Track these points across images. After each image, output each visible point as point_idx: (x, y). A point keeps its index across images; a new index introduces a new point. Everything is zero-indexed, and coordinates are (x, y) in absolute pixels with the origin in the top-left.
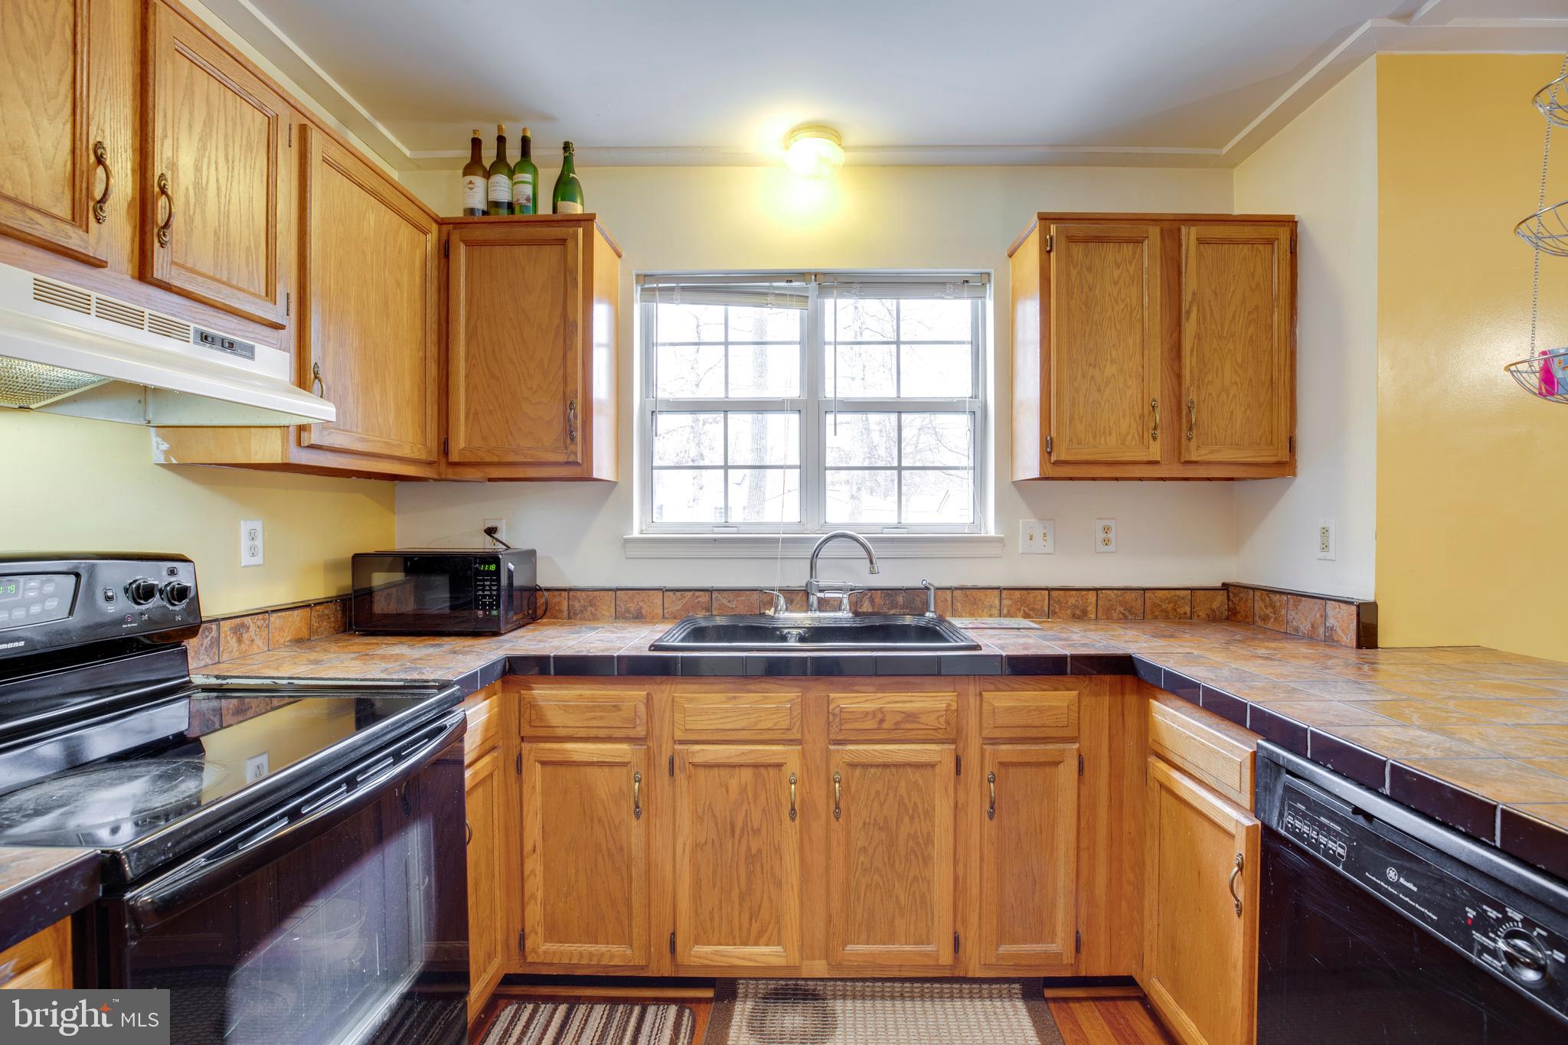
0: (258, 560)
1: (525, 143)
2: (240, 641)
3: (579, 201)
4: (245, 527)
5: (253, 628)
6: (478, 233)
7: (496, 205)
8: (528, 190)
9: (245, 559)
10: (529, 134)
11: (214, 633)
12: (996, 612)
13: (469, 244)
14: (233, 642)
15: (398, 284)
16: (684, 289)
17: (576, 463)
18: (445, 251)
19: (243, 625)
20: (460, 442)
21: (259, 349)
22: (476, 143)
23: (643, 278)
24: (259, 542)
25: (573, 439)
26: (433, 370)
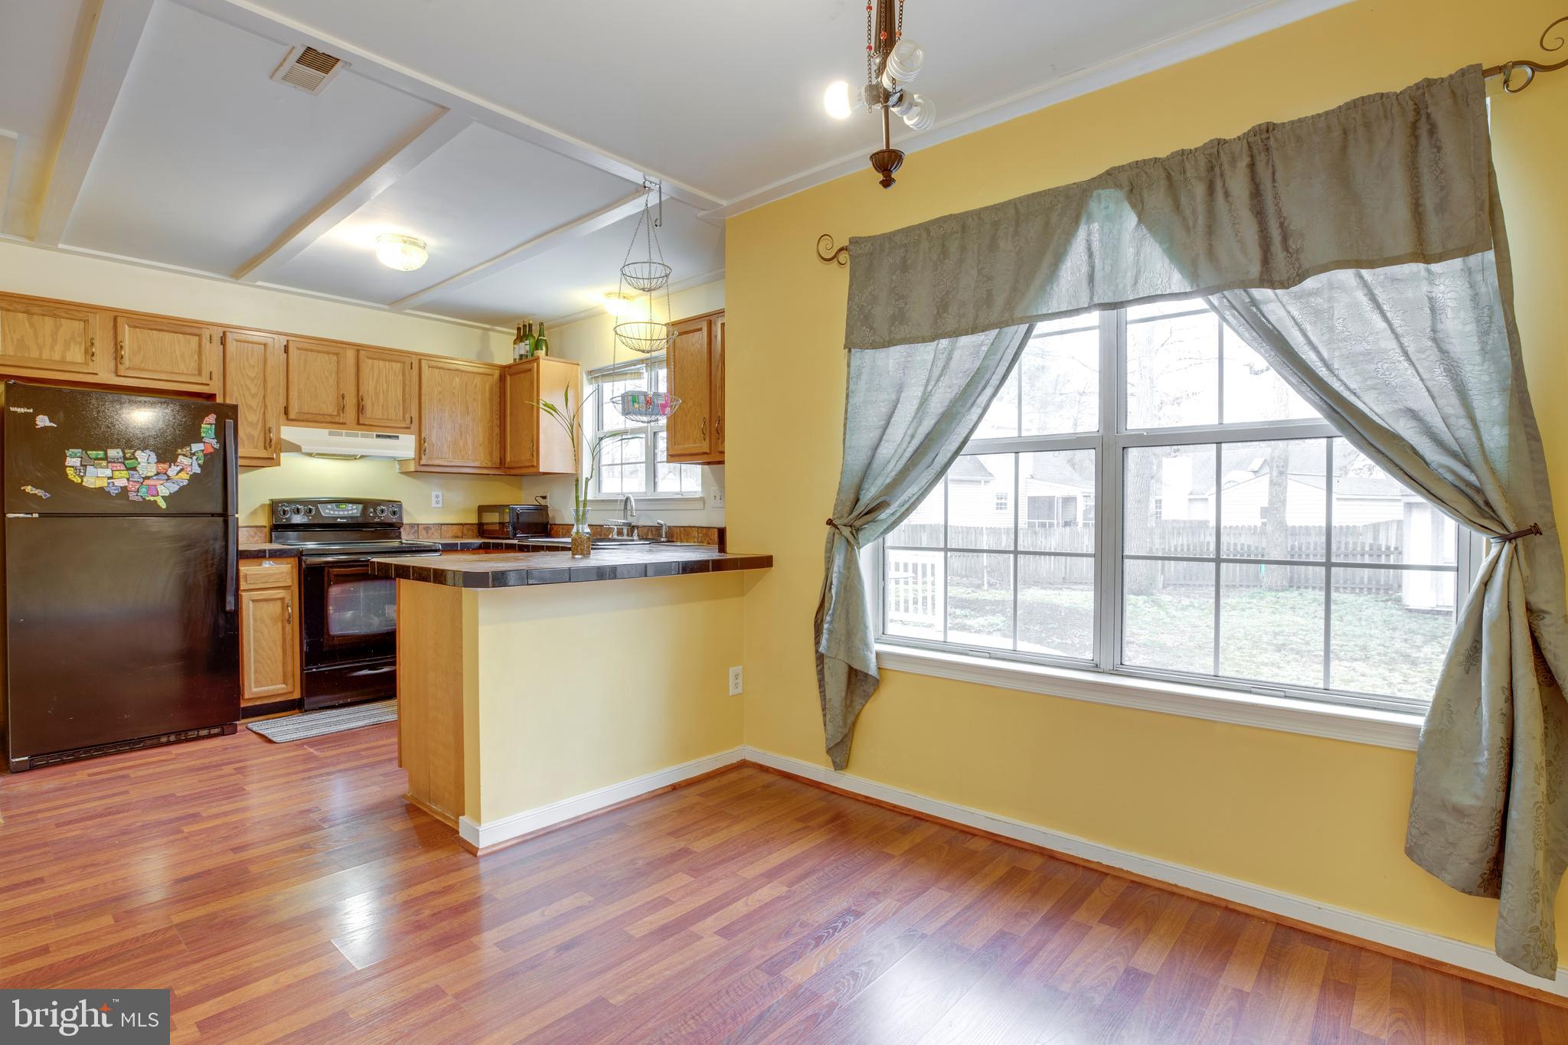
0: (440, 505)
1: (530, 326)
2: (427, 533)
3: (544, 348)
4: (434, 494)
5: (433, 529)
6: (512, 370)
7: (521, 356)
8: (528, 348)
9: (434, 505)
10: (531, 322)
11: (416, 528)
12: (696, 540)
13: (511, 375)
14: (424, 533)
15: (474, 400)
16: (603, 376)
17: (533, 466)
18: (502, 379)
19: (428, 527)
20: (508, 459)
21: (400, 435)
22: (519, 329)
23: (590, 373)
24: (440, 499)
25: (533, 455)
26: (497, 430)
